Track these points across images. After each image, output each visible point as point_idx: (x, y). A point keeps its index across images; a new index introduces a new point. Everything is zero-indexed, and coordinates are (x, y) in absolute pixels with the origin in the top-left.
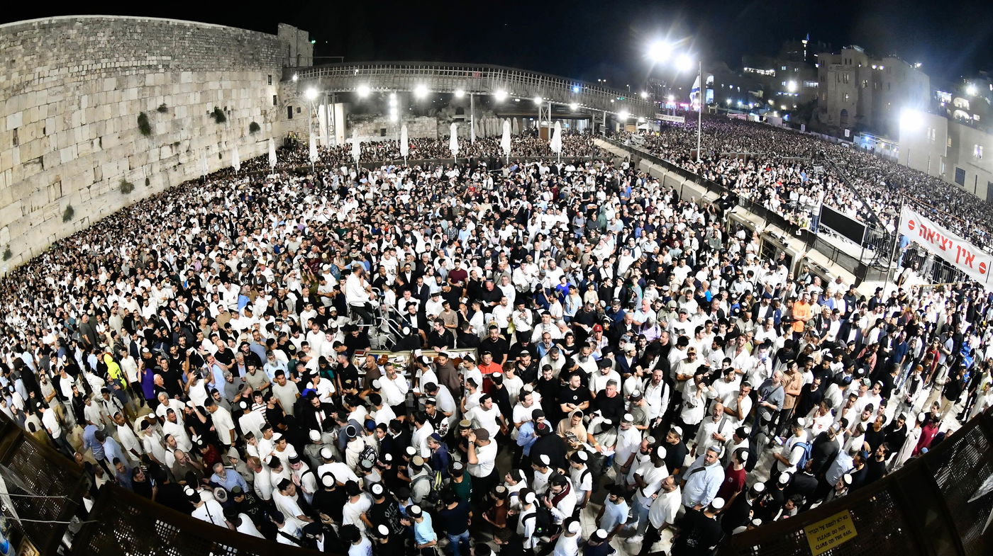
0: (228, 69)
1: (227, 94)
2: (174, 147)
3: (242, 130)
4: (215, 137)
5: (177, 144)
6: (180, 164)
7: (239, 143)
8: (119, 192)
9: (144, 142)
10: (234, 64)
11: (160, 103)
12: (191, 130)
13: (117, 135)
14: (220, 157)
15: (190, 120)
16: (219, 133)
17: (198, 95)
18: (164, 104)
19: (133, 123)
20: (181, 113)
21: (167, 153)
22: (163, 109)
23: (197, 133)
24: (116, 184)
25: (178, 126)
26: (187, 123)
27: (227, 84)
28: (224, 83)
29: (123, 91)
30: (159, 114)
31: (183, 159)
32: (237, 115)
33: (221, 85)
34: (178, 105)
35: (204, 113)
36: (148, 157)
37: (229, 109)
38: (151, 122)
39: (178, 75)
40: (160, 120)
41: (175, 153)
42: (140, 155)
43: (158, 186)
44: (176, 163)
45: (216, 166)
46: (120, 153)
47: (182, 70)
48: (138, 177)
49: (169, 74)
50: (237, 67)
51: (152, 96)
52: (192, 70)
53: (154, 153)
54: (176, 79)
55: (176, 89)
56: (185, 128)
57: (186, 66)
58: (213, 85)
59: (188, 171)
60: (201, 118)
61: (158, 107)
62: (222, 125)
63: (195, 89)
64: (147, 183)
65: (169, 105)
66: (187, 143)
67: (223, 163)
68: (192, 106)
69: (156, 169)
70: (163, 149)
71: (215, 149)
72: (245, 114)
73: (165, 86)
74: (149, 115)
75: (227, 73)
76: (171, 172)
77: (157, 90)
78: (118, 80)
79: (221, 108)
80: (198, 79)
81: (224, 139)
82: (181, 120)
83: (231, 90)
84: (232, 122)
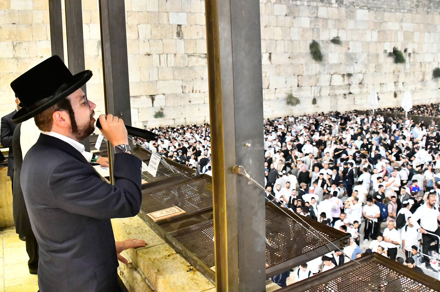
0: (410, 11)
1: (408, 36)
2: (346, 77)
3: (424, 74)
4: (391, 76)
5: (349, 75)
6: (350, 93)
7: (419, 86)
8: (284, 103)
9: (315, 66)
10: (417, 6)
11: (333, 35)
12: (366, 66)
13: (288, 55)
14: (395, 95)
15: (365, 56)
16: (396, 73)
17: (375, 34)
18: (338, 37)
19: (306, 49)
20: (356, 48)
21: (338, 80)
22: (336, 41)
23: (372, 69)
24: (283, 95)
25: (352, 59)
26: (363, 58)
27: (408, 26)
28: (404, 25)
29: (294, 17)
30: (333, 45)
31: (355, 89)
32: (418, 58)
33: (401, 27)
34: (352, 40)
35: (381, 52)
36: (318, 80)
37: (409, 51)
38: (323, 51)
39: (353, 12)
40: (333, 50)
41: (346, 82)
42: (310, 77)
43: (325, 106)
44: (347, 92)
45: (388, 103)
46: (290, 70)
47: (357, 7)
48: (305, 95)
49: (343, 9)
50: (420, 9)
51: (326, 27)
52: (369, 9)
53: (324, 79)
54: (351, 15)
55: (351, 24)
56: (359, 62)
57: (362, 4)
58: (392, 25)
59: (358, 101)
60: (377, 56)
61: (331, 38)
62: (400, 66)
63: (372, 27)
64: (314, 101)
65: (343, 38)
66: (360, 77)
67: (398, 102)
68: (368, 43)
69: (326, 92)
70: (334, 76)
71: (391, 88)
72: (428, 58)
73: (339, 20)
74: (321, 44)
75: (409, 15)
76: (341, 98)
77: (330, 23)
78: (288, 7)
79: (400, 49)
80: (376, 18)
81: (401, 79)
82: (355, 54)
83: (413, 33)
84: (413, 65)
